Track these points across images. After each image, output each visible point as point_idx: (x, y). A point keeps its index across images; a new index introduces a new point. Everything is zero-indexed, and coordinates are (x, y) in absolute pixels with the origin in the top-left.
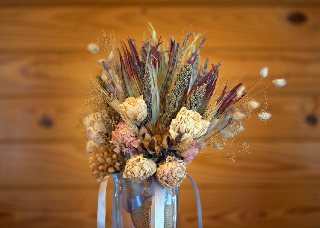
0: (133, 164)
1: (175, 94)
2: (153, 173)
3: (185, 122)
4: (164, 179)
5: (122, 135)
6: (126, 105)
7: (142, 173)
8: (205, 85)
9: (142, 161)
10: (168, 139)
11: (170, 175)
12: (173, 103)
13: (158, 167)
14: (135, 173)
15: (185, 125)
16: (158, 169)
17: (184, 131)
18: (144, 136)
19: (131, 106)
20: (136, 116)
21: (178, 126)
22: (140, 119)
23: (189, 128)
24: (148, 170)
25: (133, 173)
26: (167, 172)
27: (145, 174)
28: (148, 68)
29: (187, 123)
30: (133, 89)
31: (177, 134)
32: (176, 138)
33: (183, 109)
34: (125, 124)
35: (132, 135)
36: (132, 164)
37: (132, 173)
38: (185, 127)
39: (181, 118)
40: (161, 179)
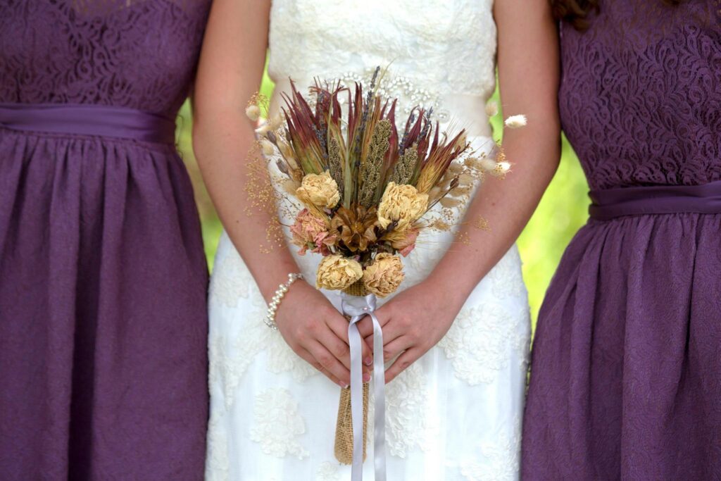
0: (331, 269)
1: (372, 162)
2: (358, 278)
3: (398, 204)
4: (376, 285)
5: (309, 232)
6: (307, 189)
7: (344, 280)
8: (415, 145)
9: (342, 264)
10: (376, 229)
11: (384, 280)
12: (371, 175)
13: (364, 268)
14: (334, 281)
15: (398, 209)
16: (366, 272)
17: (398, 217)
18: (340, 229)
19: (315, 189)
20: (325, 202)
21: (390, 210)
22: (332, 204)
23: (404, 211)
24: (352, 276)
25: (331, 281)
26: (379, 277)
27: (347, 281)
28: (331, 131)
29: (401, 204)
30: (311, 162)
31: (389, 222)
32: (388, 227)
33: (391, 184)
34: (310, 215)
35: (323, 230)
36: (328, 270)
37: (328, 282)
38: (399, 211)
39: (392, 199)
40: (370, 285)
